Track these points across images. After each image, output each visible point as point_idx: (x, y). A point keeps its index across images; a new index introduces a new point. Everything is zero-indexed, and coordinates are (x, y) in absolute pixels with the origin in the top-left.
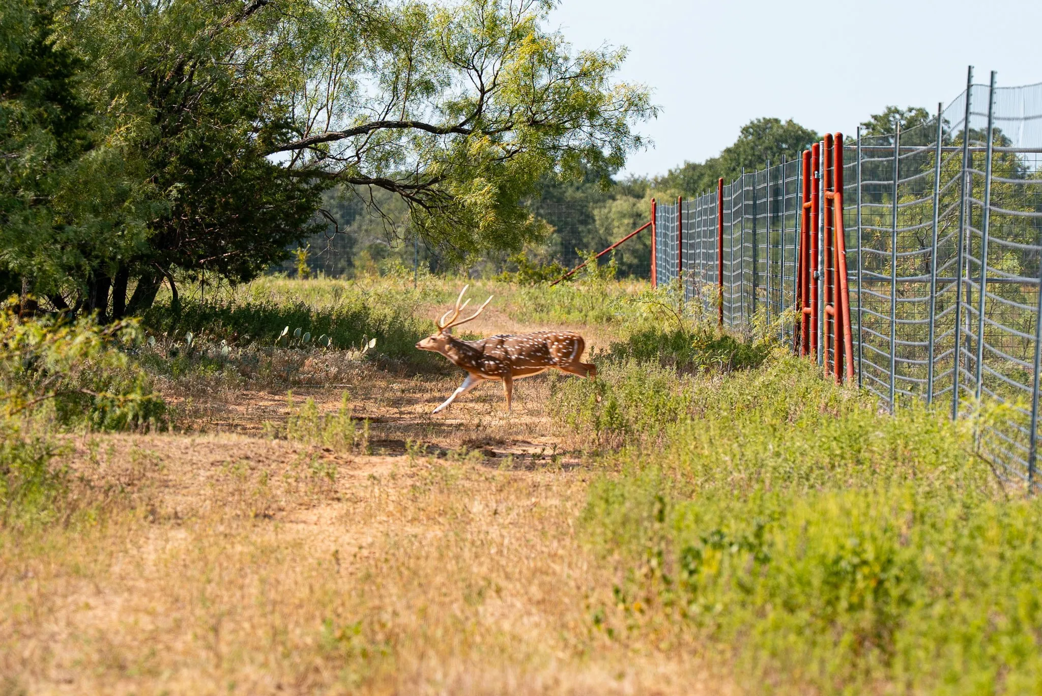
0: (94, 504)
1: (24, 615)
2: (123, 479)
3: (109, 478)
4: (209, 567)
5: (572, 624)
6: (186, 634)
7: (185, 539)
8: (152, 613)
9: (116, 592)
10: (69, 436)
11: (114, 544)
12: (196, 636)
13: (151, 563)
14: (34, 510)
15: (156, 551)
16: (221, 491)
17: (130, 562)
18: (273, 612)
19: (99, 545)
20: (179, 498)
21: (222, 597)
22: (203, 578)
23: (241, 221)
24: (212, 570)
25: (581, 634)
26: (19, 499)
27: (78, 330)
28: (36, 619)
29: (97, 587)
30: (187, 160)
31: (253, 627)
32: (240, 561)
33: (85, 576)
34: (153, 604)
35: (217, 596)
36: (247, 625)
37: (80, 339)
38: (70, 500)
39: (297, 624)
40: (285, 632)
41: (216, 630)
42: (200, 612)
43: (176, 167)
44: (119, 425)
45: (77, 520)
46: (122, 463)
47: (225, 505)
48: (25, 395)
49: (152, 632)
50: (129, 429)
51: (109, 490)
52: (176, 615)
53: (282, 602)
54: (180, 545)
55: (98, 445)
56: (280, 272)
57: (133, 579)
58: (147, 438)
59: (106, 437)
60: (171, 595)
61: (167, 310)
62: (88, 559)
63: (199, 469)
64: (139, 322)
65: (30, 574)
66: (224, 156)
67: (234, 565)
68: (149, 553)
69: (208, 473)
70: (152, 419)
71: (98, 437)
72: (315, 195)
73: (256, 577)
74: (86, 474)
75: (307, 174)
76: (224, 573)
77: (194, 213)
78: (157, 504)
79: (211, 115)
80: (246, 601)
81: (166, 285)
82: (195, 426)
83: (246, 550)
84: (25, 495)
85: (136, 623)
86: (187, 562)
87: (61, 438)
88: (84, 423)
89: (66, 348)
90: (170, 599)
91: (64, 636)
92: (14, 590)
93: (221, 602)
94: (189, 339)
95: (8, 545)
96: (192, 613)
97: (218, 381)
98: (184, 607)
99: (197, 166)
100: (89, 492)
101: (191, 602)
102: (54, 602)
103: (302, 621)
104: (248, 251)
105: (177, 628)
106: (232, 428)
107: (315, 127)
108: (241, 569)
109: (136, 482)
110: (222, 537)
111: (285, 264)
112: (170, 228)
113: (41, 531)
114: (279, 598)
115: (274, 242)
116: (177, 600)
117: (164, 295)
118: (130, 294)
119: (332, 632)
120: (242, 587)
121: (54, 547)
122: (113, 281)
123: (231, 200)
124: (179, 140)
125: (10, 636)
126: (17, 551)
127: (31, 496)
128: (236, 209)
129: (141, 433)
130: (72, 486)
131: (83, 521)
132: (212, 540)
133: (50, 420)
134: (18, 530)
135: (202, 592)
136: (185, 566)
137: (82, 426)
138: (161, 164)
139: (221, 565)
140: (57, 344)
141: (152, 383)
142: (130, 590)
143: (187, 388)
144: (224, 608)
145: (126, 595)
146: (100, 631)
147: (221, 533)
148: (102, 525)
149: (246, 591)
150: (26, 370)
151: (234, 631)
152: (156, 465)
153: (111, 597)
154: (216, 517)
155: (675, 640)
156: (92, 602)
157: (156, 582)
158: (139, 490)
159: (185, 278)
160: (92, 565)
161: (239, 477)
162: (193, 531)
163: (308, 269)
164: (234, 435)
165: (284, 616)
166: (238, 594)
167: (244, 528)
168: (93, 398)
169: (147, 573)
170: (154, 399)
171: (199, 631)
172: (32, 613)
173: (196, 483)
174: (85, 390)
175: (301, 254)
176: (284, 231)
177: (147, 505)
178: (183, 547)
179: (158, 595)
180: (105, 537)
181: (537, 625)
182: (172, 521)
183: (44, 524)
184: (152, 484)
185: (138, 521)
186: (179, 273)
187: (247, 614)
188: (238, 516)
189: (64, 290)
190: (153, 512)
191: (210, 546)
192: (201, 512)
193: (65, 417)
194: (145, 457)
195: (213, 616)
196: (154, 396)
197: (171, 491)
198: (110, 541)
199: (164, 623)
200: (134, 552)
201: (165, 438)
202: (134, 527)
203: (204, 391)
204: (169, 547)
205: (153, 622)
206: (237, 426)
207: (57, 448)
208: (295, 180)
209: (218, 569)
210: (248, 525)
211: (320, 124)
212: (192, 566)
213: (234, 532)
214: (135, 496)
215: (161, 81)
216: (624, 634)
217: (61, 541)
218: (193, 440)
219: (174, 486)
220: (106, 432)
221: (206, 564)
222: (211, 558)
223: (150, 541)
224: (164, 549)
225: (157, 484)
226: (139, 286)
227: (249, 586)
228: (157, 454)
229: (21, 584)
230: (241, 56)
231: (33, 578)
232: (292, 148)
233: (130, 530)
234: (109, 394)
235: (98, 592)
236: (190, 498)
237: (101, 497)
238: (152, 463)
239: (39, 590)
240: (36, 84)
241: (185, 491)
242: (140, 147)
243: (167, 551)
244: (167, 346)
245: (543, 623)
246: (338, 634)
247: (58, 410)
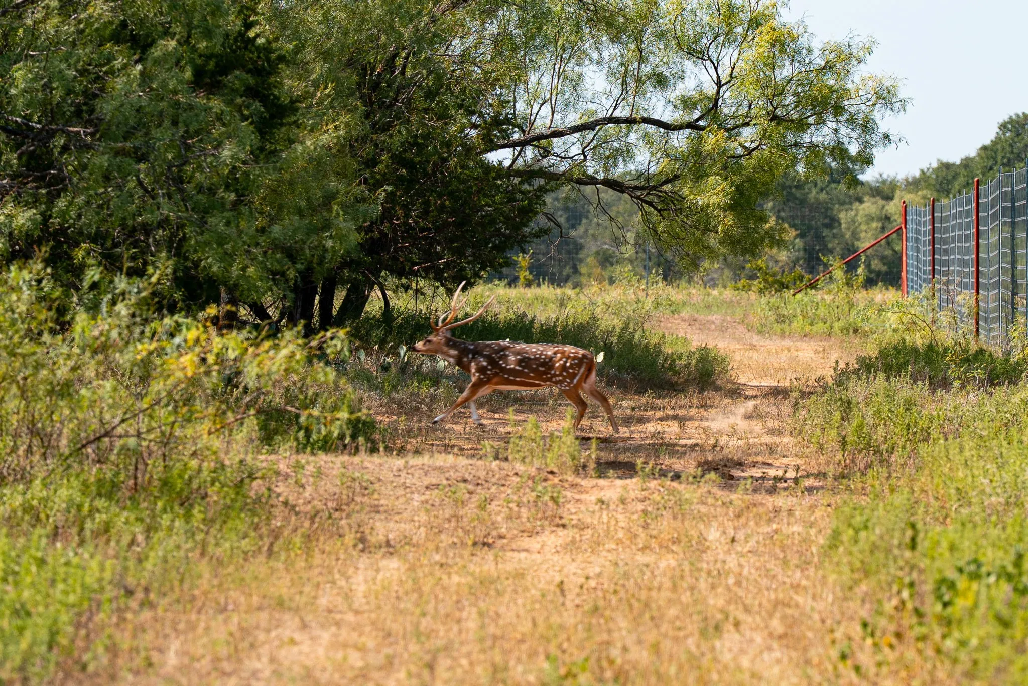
0: (299, 531)
1: (223, 651)
2: (330, 505)
3: (316, 503)
4: (424, 599)
5: (815, 661)
6: (398, 671)
7: (398, 569)
8: (362, 649)
9: (323, 626)
10: (273, 457)
11: (321, 574)
12: (410, 675)
13: (360, 595)
14: (235, 538)
15: (366, 581)
16: (436, 517)
17: (338, 594)
18: (492, 648)
19: (305, 575)
20: (391, 524)
21: (437, 632)
22: (418, 611)
23: (459, 225)
24: (427, 602)
25: (826, 670)
26: (218, 526)
27: (282, 344)
28: (236, 656)
29: (302, 620)
30: (399, 160)
31: (471, 664)
32: (457, 593)
33: (290, 609)
34: (364, 639)
35: (433, 631)
36: (464, 662)
37: (284, 352)
38: (273, 526)
39: (519, 660)
40: (506, 669)
41: (431, 667)
42: (413, 647)
43: (387, 166)
44: (326, 445)
45: (281, 549)
46: (329, 486)
47: (440, 531)
48: (224, 413)
49: (361, 669)
50: (336, 450)
51: (315, 515)
52: (389, 651)
53: (503, 637)
54: (392, 575)
55: (303, 468)
56: (500, 279)
57: (340, 612)
58: (356, 459)
59: (312, 459)
60: (384, 630)
61: (378, 320)
62: (292, 591)
63: (412, 493)
64: (347, 334)
65: (231, 607)
66: (440, 154)
67: (451, 597)
68: (359, 584)
69: (423, 498)
70: (361, 440)
71: (303, 458)
72: (538, 197)
73: (474, 610)
74: (291, 498)
75: (528, 174)
76: (440, 606)
77: (407, 216)
78: (367, 531)
79: (426, 111)
80: (464, 636)
81: (376, 294)
82: (409, 447)
83: (463, 580)
84: (225, 522)
85: (345, 659)
86: (400, 594)
87: (262, 460)
88: (289, 444)
89: (268, 363)
90: (381, 634)
91: (267, 673)
92: (213, 624)
93: (437, 637)
94: (402, 353)
95: (207, 575)
96: (406, 648)
97: (433, 398)
98: (396, 643)
99: (409, 165)
100: (293, 518)
101: (404, 637)
102: (256, 637)
103: (524, 657)
104: (466, 257)
105: (389, 664)
106: (447, 448)
107: (538, 123)
108: (458, 602)
109: (344, 507)
110: (437, 567)
111: (505, 270)
112: (381, 232)
113: (241, 561)
114: (499, 633)
115: (493, 248)
116: (389, 635)
117: (374, 305)
118: (337, 303)
119: (557, 669)
120: (459, 621)
121: (256, 578)
122: (319, 290)
123: (447, 203)
124: (391, 136)
125: (209, 674)
126: (216, 582)
127: (230, 524)
128: (453, 212)
129: (350, 454)
130: (275, 511)
131: (288, 550)
132: (426, 569)
133: (251, 440)
134: (218, 559)
135: (417, 625)
136: (398, 598)
137: (287, 446)
138: (372, 163)
139: (436, 597)
140: (259, 358)
141: (361, 400)
142: (338, 624)
143: (400, 404)
144: (440, 643)
145: (334, 629)
146: (305, 668)
147: (436, 563)
148: (307, 554)
149: (463, 624)
150: (226, 386)
151: (450, 669)
152: (366, 489)
153: (317, 632)
154: (431, 545)
155: (927, 678)
156: (297, 636)
157: (366, 615)
158: (348, 516)
159: (397, 287)
160: (297, 597)
161: (456, 501)
162: (406, 560)
163: (531, 277)
164: (451, 456)
165: (506, 653)
166: (455, 628)
167: (462, 557)
168: (297, 416)
169: (356, 606)
170: (364, 418)
171: (413, 669)
172: (232, 648)
173: (410, 508)
174: (289, 408)
175: (523, 260)
176: (504, 235)
177: (357, 532)
178: (395, 577)
179: (368, 629)
180: (310, 567)
181: (778, 661)
182: (384, 550)
183: (246, 553)
184: (362, 509)
185: (346, 550)
186: (391, 281)
187: (465, 649)
188: (455, 544)
189: (267, 300)
190: (363, 540)
191: (425, 576)
192: (414, 541)
193: (268, 437)
194: (354, 480)
195: (428, 652)
196: (363, 414)
197: (383, 517)
198: (316, 571)
199: (377, 660)
200: (342, 583)
201: (376, 459)
202: (342, 556)
203: (417, 409)
204: (380, 577)
205: (363, 659)
206: (453, 446)
207: (259, 470)
208: (516, 180)
209: (433, 601)
210: (466, 553)
211: (543, 120)
212: (405, 598)
213: (450, 561)
214: (343, 522)
215: (371, 75)
216: (873, 670)
217: (263, 570)
218: (406, 462)
219: (385, 512)
220: (313, 454)
221: (421, 596)
222: (426, 589)
223: (360, 572)
224: (374, 579)
225: (368, 509)
226: (348, 296)
227: (467, 619)
228: (366, 477)
229: (221, 618)
230: (457, 46)
231: (233, 610)
232: (513, 145)
233: (338, 559)
234: (316, 412)
235: (304, 626)
236: (402, 525)
237: (307, 524)
238: (361, 487)
239: (239, 624)
240: (237, 78)
241: (397, 517)
242: (350, 145)
243: (378, 582)
244: (379, 360)
245: (785, 660)
246: (563, 671)
247: (260, 429)
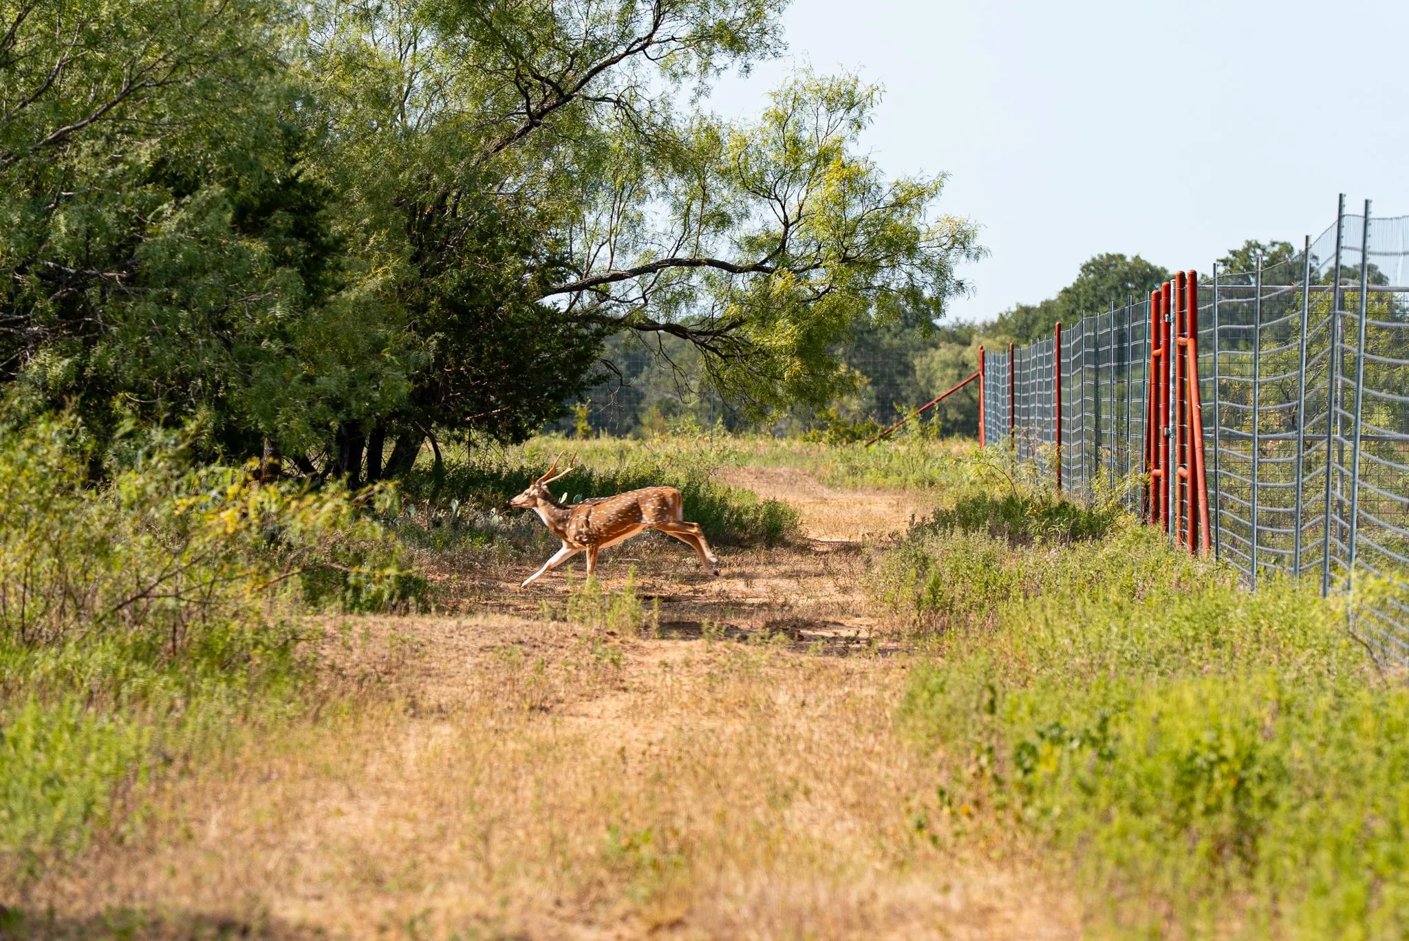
0: (347, 696)
1: (267, 822)
2: (379, 668)
3: (363, 665)
4: (478, 765)
5: (890, 830)
6: (451, 842)
7: (450, 735)
8: (413, 819)
9: (372, 796)
10: (318, 618)
11: (369, 740)
12: (463, 847)
13: (411, 763)
14: (278, 701)
15: (417, 748)
16: (491, 680)
17: (388, 762)
18: (551, 817)
19: (353, 742)
20: (444, 688)
21: (492, 801)
22: (471, 780)
23: (512, 372)
24: (481, 771)
25: (901, 840)
26: (262, 691)
27: (326, 497)
28: (280, 828)
29: (350, 789)
30: (450, 304)
31: (528, 835)
32: (513, 760)
33: (337, 778)
34: (414, 809)
35: (486, 800)
36: (521, 833)
37: (329, 506)
38: (319, 691)
39: (578, 831)
40: (565, 840)
41: (485, 838)
42: (467, 818)
43: (438, 311)
44: (375, 606)
45: (328, 714)
46: (378, 648)
47: (495, 696)
48: (267, 571)
49: (413, 841)
50: (385, 610)
51: (363, 680)
52: (442, 821)
53: (561, 807)
54: (444, 741)
55: (350, 629)
56: (557, 431)
57: (391, 781)
58: (406, 620)
59: (360, 619)
60: (435, 799)
61: (428, 474)
62: (340, 758)
63: (466, 655)
64: (396, 486)
65: (274, 776)
66: (492, 298)
67: (506, 765)
68: (409, 752)
69: (477, 660)
70: (412, 599)
71: (350, 619)
72: (596, 342)
73: (531, 778)
74: (338, 661)
75: (587, 317)
76: (494, 774)
77: (459, 364)
78: (418, 696)
79: (478, 252)
80: (520, 805)
81: (427, 445)
82: (461, 606)
83: (519, 747)
84: (269, 686)
85: (395, 830)
86: (453, 761)
87: (307, 621)
88: (336, 604)
89: (313, 518)
90: (434, 803)
91: (313, 845)
92: (257, 793)
93: (492, 806)
94: (454, 507)
95: (249, 743)
96: (459, 816)
97: (488, 556)
98: (449, 813)
99: (461, 309)
100: (340, 682)
101: (457, 808)
102: (301, 808)
103: (584, 828)
104: (521, 407)
105: (441, 836)
106: (503, 608)
107: (595, 266)
108: (514, 770)
109: (394, 670)
110: (492, 733)
111: (562, 421)
112: (432, 380)
113: (286, 727)
114: (557, 803)
115: (549, 397)
116: (441, 805)
117: (425, 457)
118: (386, 456)
119: (618, 841)
120: (515, 790)
121: (301, 745)
122: (367, 442)
123: (500, 348)
124: (442, 280)
125: (252, 846)
126: (259, 749)
127: (274, 688)
128: (507, 359)
129: (400, 615)
130: (322, 675)
131: (335, 716)
132: (480, 736)
133: (296, 600)
134: (261, 726)
135: (472, 793)
136: (450, 766)
137: (333, 607)
138: (422, 308)
139: (491, 765)
140: (303, 513)
141: (411, 559)
142: (388, 793)
143: (452, 562)
144: (495, 813)
145: (383, 799)
146: (353, 839)
147: (490, 729)
148: (356, 720)
149: (519, 793)
150: (269, 544)
151: (506, 840)
152: (417, 651)
153: (365, 801)
154: (485, 710)
155: (1007, 848)
156: (345, 807)
157: (417, 784)
158: (398, 680)
159: (449, 439)
160: (345, 765)
161: (512, 663)
162: (459, 726)
163: (589, 428)
164: (506, 617)
165: (564, 823)
166: (511, 798)
167: (518, 722)
168: (346, 575)
169: (407, 774)
170: (415, 575)
171: (467, 840)
172: (276, 819)
173: (463, 671)
174: (335, 565)
175: (581, 410)
176: (561, 382)
177: (407, 696)
178: (448, 744)
179: (419, 798)
180: (359, 733)
181: (851, 832)
182: (436, 715)
183: (290, 718)
184: (412, 672)
185: (396, 715)
186: (442, 434)
187: (521, 819)
188: (511, 709)
189: (311, 453)
190: (413, 704)
191: (479, 742)
192: (468, 704)
193: (313, 597)
194: (404, 642)
195: (483, 822)
196: (413, 571)
197: (435, 680)
198: (365, 737)
199: (427, 831)
200: (392, 750)
201: (427, 620)
202: (392, 722)
203: (471, 567)
204: (432, 743)
205: (413, 830)
206: (509, 606)
207: (303, 631)
208: (574, 325)
209: (487, 770)
210: (523, 718)
211: (601, 263)
212: (458, 766)
213: (506, 727)
214: (393, 686)
215: (421, 215)
216: (950, 841)
217: (310, 737)
218: (459, 623)
219: (437, 675)
220: (360, 614)
221: (474, 763)
222: (480, 756)
223: (411, 738)
224: (426, 747)
225: (418, 672)
226: (397, 448)
227: (524, 787)
228: (417, 639)
229: (264, 787)
230: (511, 184)
231: (278, 779)
232: (570, 289)
233: (387, 725)
234: (366, 569)
235: (352, 796)
236: (455, 689)
237: (354, 688)
238: (412, 648)
239: (284, 794)
240: (281, 219)
241: (449, 681)
242: (401, 289)
243: (430, 748)
244: (430, 515)
245: (858, 829)
246: (624, 842)
247: (305, 589)
